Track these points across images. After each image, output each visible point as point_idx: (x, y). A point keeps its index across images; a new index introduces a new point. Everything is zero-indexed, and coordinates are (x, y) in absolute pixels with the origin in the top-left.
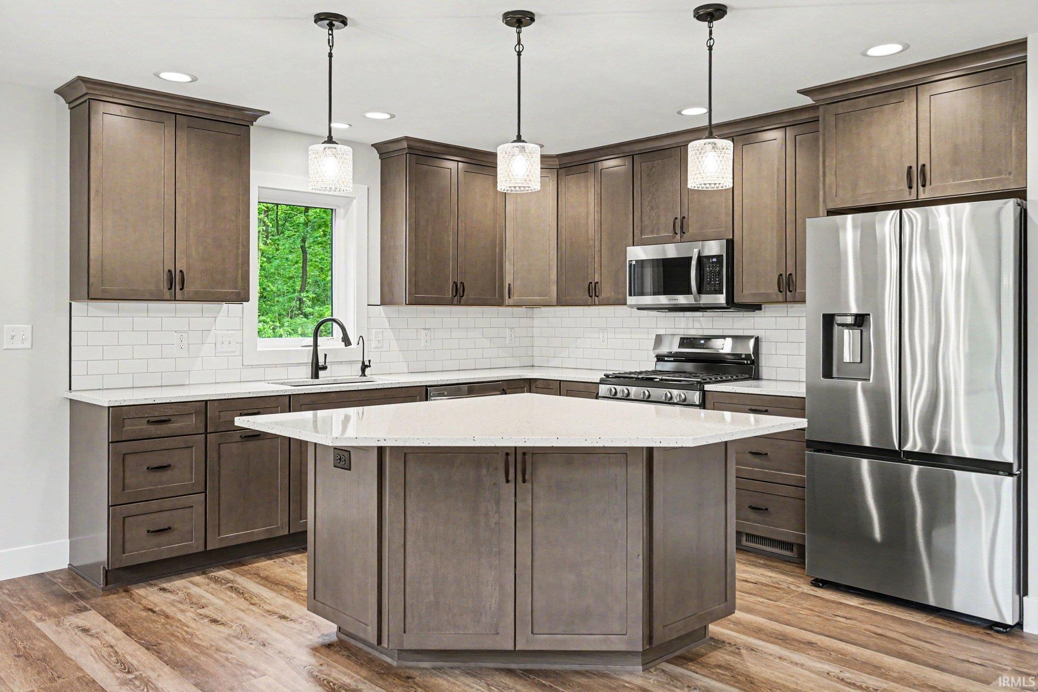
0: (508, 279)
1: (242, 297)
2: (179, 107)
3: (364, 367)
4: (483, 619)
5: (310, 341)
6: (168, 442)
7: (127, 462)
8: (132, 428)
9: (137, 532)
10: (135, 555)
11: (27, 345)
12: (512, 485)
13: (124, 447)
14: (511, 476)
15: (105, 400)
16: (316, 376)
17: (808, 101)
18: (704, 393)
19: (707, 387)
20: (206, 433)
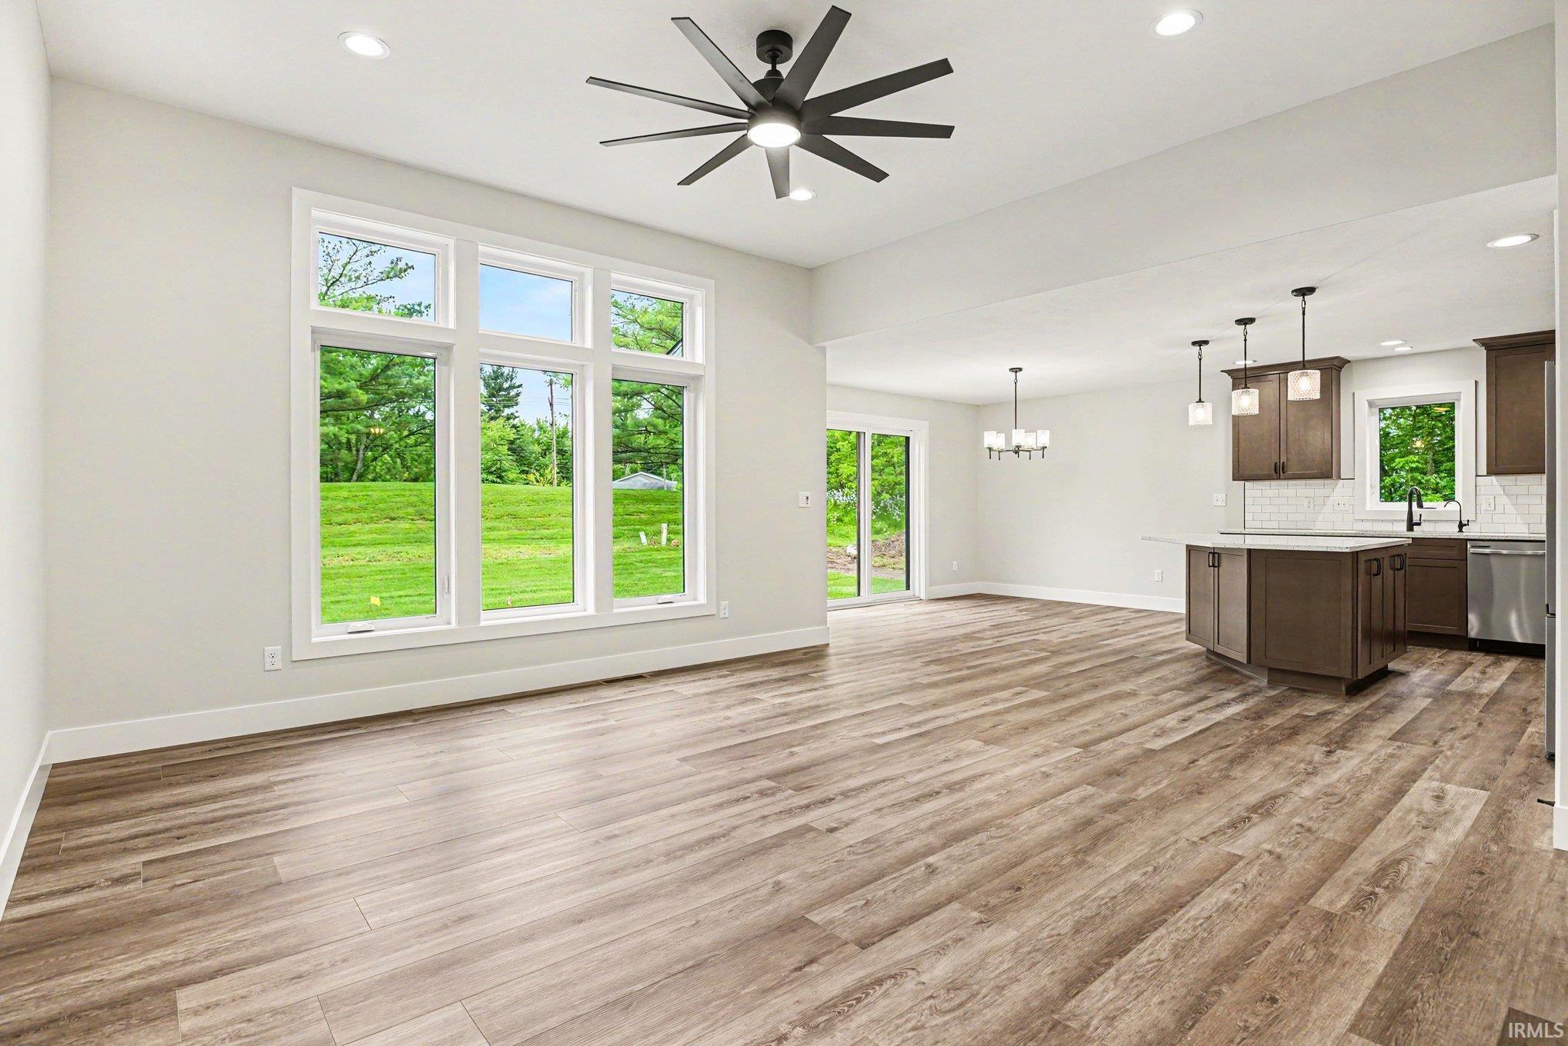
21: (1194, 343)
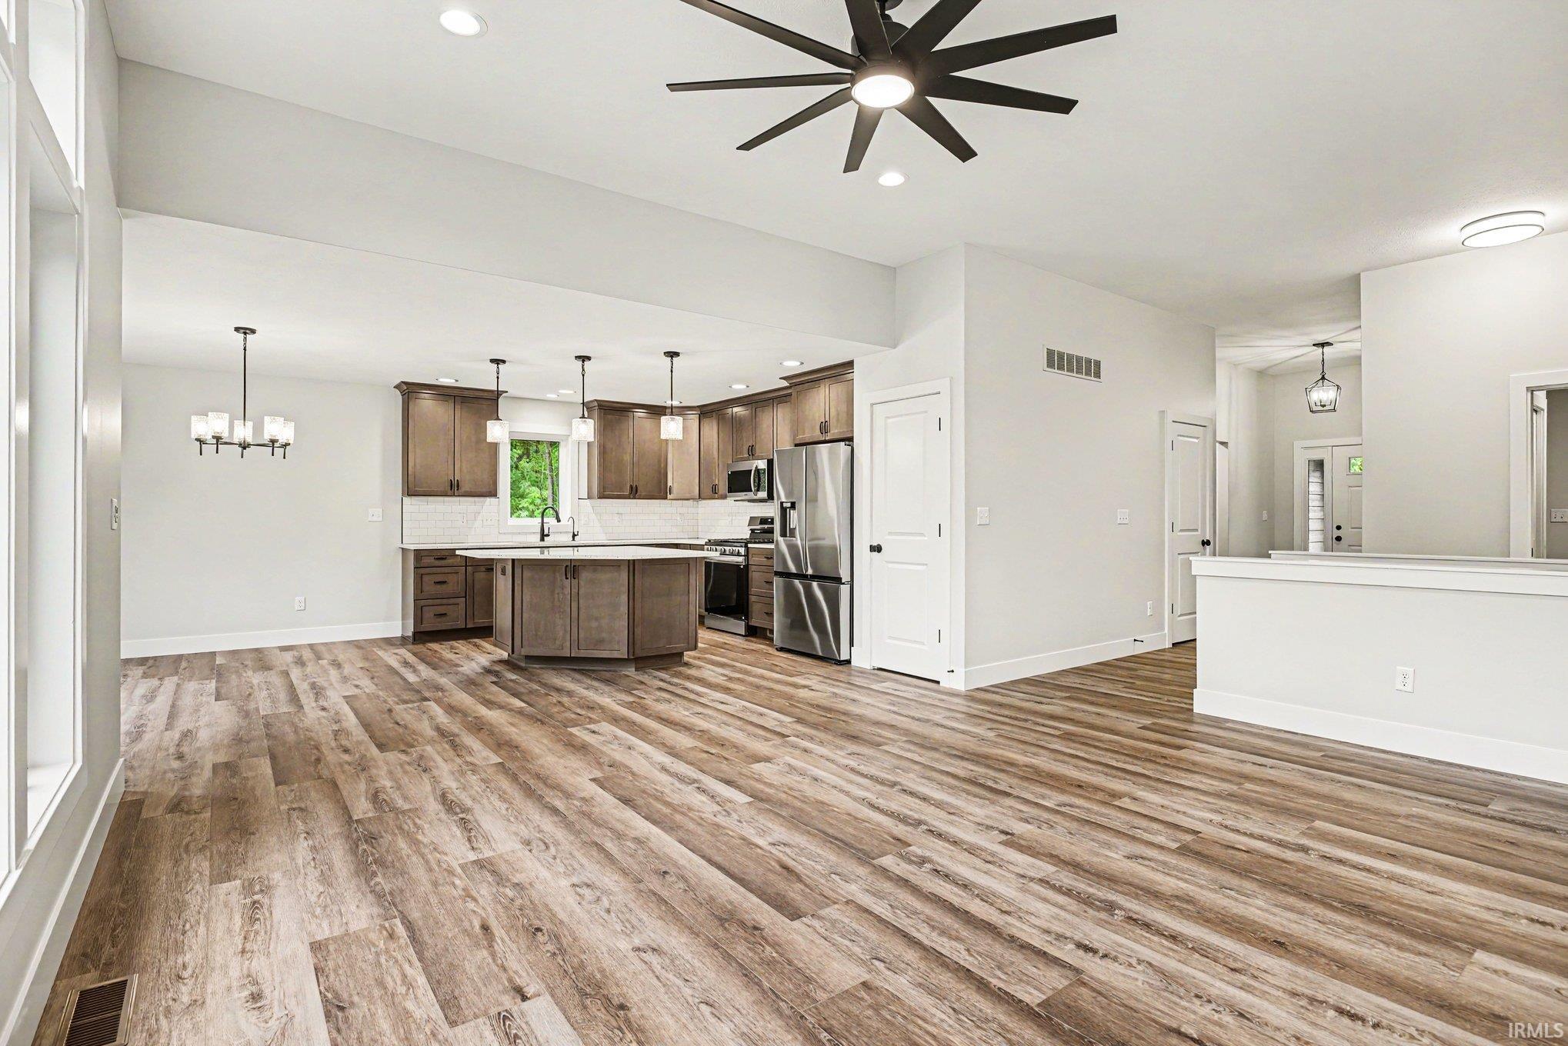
0: (670, 483)
1: (493, 493)
2: (456, 392)
3: (574, 536)
4: (557, 642)
5: (540, 520)
6: (446, 570)
7: (424, 579)
8: (427, 561)
9: (429, 614)
10: (427, 626)
11: (381, 519)
12: (569, 580)
13: (423, 571)
14: (569, 576)
15: (413, 547)
16: (542, 539)
17: (785, 384)
18: (747, 549)
19: (750, 545)
20: (466, 566)
21: (492, 361)
